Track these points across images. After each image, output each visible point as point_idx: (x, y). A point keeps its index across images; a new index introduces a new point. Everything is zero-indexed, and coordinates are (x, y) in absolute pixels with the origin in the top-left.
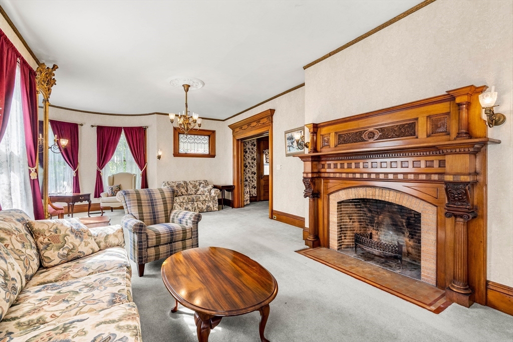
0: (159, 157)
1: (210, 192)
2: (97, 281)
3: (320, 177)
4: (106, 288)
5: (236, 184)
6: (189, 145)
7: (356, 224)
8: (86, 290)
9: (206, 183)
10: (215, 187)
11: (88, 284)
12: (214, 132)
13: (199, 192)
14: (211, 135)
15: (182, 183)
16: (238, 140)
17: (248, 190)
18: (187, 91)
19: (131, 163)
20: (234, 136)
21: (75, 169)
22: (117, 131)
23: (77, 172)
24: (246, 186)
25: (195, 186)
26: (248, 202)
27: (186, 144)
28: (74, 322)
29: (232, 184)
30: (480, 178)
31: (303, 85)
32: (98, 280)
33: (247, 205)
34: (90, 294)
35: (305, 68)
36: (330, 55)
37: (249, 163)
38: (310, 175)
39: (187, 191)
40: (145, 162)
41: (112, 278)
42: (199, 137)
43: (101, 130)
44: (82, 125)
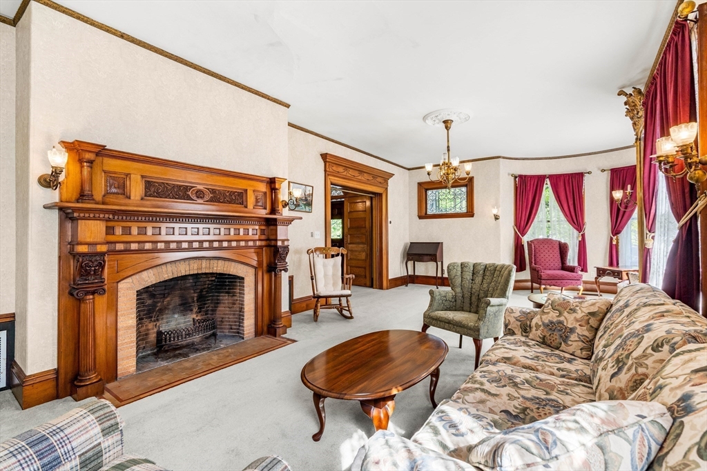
2: (503, 384)
4: (498, 371)
8: (518, 380)
11: (513, 386)
28: (531, 359)
32: (501, 385)
34: (514, 374)
41: (484, 380)
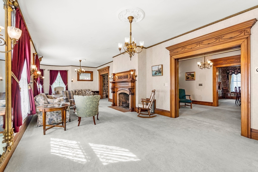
0: (72, 81)
1: (90, 93)
3: (115, 88)
5: (100, 91)
6: (83, 76)
7: (124, 100)
9: (89, 90)
10: (92, 91)
12: (92, 72)
13: (86, 93)
14: (91, 73)
15: (80, 90)
16: (100, 75)
17: (105, 93)
18: (80, 62)
19: (62, 83)
20: (99, 74)
21: (42, 85)
22: (57, 72)
23: (43, 86)
24: (104, 91)
25: (85, 91)
26: (105, 97)
27: (82, 76)
29: (98, 91)
30: (134, 87)
31: (113, 61)
33: (104, 98)
35: (113, 57)
36: (117, 56)
37: (106, 83)
38: (112, 87)
39: (82, 93)
40: (67, 83)
42: (87, 74)
43: (51, 71)
44: (44, 70)
